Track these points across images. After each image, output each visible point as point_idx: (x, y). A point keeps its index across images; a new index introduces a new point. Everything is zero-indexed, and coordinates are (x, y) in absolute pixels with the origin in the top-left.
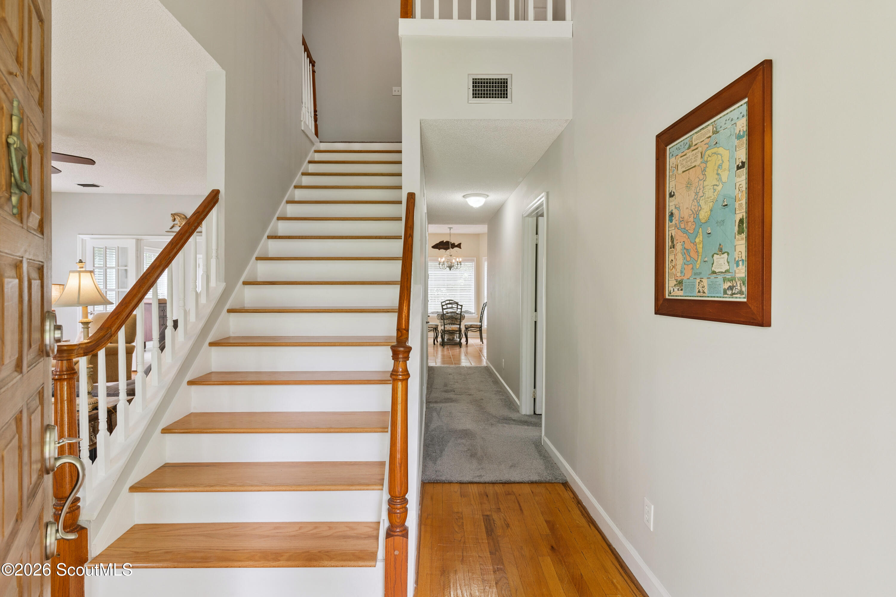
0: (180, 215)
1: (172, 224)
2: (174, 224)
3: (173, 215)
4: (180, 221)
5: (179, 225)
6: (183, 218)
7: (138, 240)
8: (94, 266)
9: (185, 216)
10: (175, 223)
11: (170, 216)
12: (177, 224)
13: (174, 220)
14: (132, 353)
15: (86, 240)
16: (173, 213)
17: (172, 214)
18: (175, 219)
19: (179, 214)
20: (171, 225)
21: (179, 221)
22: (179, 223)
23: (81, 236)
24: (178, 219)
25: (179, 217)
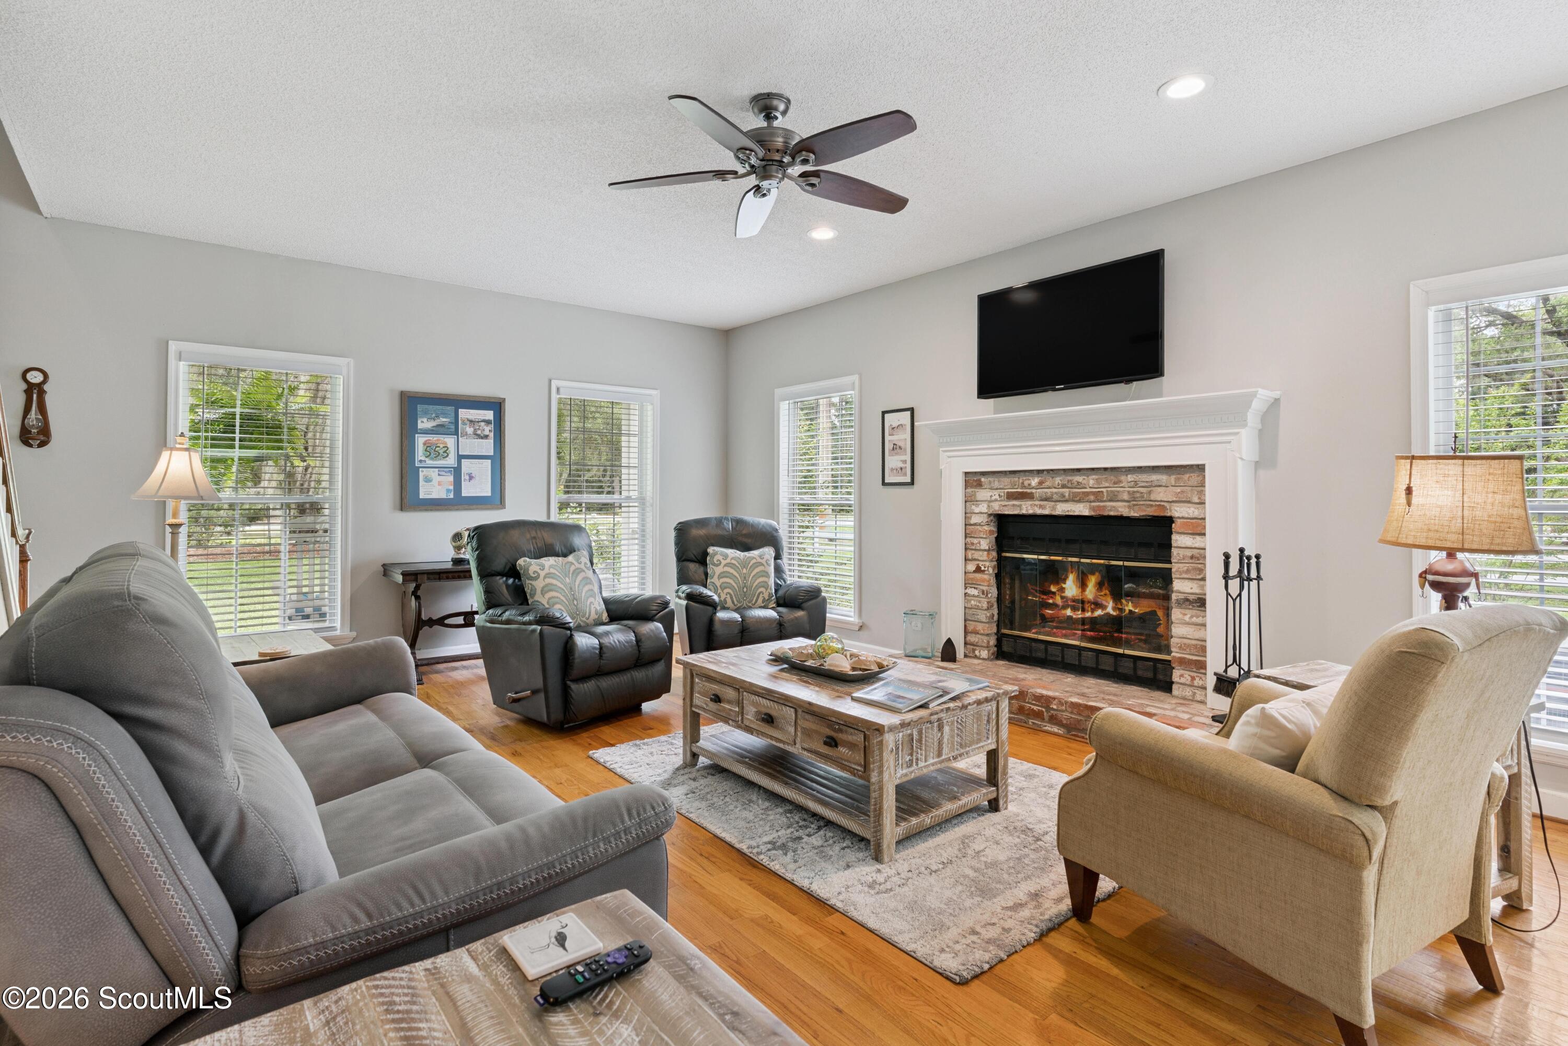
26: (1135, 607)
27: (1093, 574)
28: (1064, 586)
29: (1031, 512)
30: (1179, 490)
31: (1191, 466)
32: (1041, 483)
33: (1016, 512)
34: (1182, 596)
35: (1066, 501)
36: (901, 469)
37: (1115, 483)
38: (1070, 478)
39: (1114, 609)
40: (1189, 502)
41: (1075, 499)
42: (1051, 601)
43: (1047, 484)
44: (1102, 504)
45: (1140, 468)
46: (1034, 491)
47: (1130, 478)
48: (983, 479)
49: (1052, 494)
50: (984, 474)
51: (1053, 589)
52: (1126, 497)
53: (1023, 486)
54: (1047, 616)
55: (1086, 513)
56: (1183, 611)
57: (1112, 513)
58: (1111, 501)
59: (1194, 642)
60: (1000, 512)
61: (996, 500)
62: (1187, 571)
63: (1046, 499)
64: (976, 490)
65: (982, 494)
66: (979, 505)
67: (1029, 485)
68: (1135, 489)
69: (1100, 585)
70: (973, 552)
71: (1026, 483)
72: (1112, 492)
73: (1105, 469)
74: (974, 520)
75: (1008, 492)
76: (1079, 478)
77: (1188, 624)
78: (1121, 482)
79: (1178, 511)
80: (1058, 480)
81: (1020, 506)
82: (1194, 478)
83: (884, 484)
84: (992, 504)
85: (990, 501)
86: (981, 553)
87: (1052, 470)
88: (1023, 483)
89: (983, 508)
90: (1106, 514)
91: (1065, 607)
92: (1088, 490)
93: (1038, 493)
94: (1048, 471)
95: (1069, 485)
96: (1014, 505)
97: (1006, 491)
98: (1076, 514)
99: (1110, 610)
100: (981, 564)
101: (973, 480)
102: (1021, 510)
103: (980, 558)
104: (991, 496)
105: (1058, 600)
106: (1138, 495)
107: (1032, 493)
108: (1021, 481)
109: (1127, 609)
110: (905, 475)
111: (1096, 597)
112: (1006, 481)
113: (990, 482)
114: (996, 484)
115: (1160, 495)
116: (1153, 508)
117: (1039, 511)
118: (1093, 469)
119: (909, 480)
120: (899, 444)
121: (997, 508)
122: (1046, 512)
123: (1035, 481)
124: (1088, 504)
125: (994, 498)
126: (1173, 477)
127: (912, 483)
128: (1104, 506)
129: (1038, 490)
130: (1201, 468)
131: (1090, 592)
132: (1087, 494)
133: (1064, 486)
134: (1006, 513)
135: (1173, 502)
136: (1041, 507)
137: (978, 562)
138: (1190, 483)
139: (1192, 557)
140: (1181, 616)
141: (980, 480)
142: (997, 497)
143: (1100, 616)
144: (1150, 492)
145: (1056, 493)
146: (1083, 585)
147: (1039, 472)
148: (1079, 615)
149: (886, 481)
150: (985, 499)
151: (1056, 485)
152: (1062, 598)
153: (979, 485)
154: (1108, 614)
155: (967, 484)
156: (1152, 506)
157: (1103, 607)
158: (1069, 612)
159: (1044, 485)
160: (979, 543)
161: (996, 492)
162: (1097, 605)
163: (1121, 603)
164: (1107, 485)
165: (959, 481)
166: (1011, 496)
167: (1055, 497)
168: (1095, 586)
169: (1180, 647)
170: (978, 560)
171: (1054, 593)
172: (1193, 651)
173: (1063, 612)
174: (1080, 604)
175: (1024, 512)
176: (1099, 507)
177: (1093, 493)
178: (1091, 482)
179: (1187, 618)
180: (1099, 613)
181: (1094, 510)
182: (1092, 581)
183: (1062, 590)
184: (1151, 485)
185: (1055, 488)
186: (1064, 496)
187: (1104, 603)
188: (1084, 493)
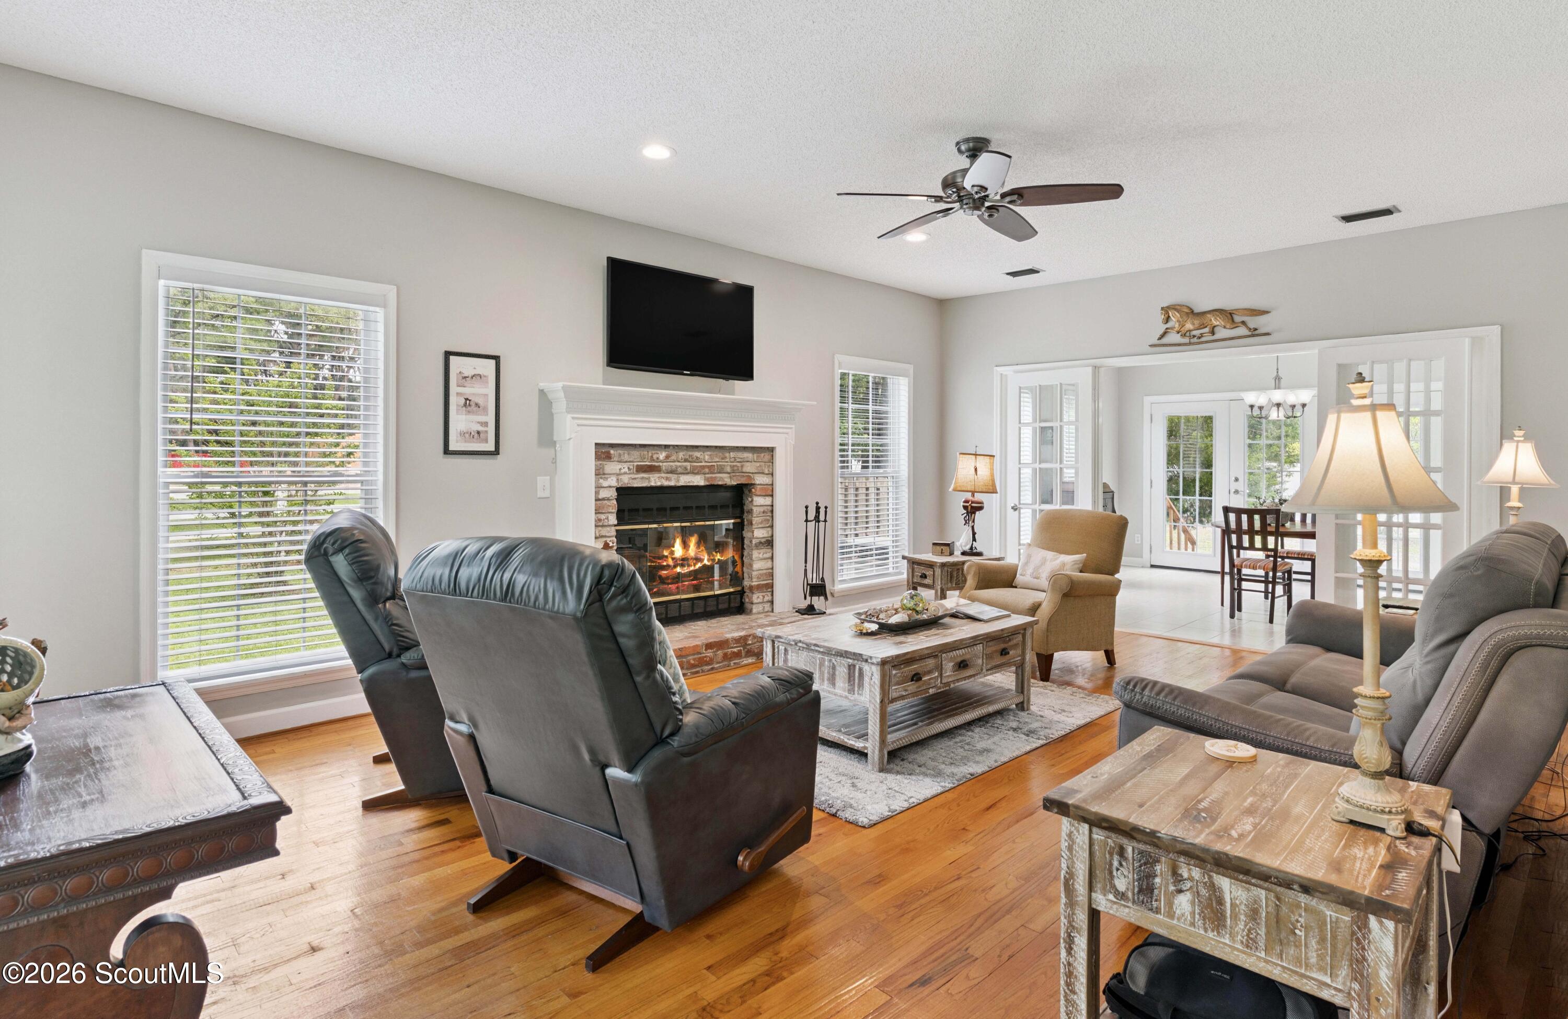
0: (1179, 307)
1: (1163, 328)
2: (1167, 329)
3: (1166, 310)
4: (1181, 320)
5: (1177, 329)
6: (1187, 313)
7: (1096, 368)
8: (1020, 423)
9: (1191, 309)
10: (1168, 325)
11: (1159, 311)
12: (1172, 328)
13: (1167, 319)
14: (1116, 595)
15: (1006, 375)
16: (1165, 305)
17: (1162, 309)
18: (1169, 317)
19: (1177, 307)
20: (1161, 332)
21: (1178, 321)
22: (1177, 326)
23: (999, 369)
24: (1175, 317)
25: (1178, 312)
26: (722, 557)
27: (692, 535)
28: (673, 549)
29: (659, 484)
30: (758, 464)
31: (765, 448)
32: (667, 457)
33: (644, 485)
34: (758, 541)
35: (688, 473)
36: (478, 433)
37: (722, 459)
38: (691, 453)
39: (708, 560)
40: (763, 473)
41: (694, 472)
42: (665, 564)
43: (673, 458)
44: (714, 475)
45: (737, 447)
46: (661, 464)
47: (732, 455)
48: (612, 452)
49: (677, 467)
50: (612, 446)
51: (666, 553)
52: (729, 469)
53: (652, 459)
54: (663, 576)
55: (702, 483)
56: (759, 551)
57: (720, 483)
58: (720, 473)
59: (765, 571)
60: (629, 485)
61: (625, 473)
62: (761, 523)
63: (672, 472)
64: (605, 463)
65: (611, 467)
66: (607, 478)
67: (658, 458)
68: (735, 464)
69: (698, 544)
70: (600, 528)
71: (655, 457)
72: (720, 465)
73: (716, 447)
74: (603, 494)
75: (637, 466)
76: (697, 454)
77: (762, 559)
78: (726, 457)
79: (760, 480)
80: (681, 455)
81: (648, 479)
82: (766, 456)
83: (447, 451)
84: (620, 477)
85: (618, 475)
86: (608, 529)
87: (677, 446)
88: (652, 457)
89: (612, 481)
90: (716, 483)
91: (675, 566)
92: (703, 464)
93: (664, 466)
94: (674, 446)
95: (690, 460)
96: (643, 478)
97: (635, 464)
98: (695, 484)
99: (706, 562)
100: (608, 540)
101: (604, 452)
102: (649, 481)
103: (607, 534)
104: (620, 469)
105: (671, 562)
106: (736, 468)
107: (659, 466)
108: (650, 455)
109: (716, 558)
110: (486, 441)
111: (696, 553)
112: (636, 454)
113: (620, 455)
114: (626, 457)
115: (749, 468)
116: (745, 478)
117: (666, 483)
118: (707, 447)
119: (493, 449)
120: (474, 399)
121: (628, 480)
122: (672, 483)
123: (662, 455)
124: (703, 476)
125: (623, 471)
126: (755, 455)
127: (497, 452)
128: (715, 477)
129: (665, 464)
130: (771, 450)
131: (692, 551)
132: (704, 467)
133: (686, 461)
134: (635, 485)
135: (756, 473)
136: (667, 479)
137: (604, 539)
138: (764, 460)
139: (764, 512)
140: (757, 555)
141: (609, 453)
142: (626, 470)
143: (700, 568)
144: (742, 466)
145: (680, 466)
146: (685, 545)
147: (666, 447)
148: (686, 570)
149: (451, 448)
150: (614, 472)
151: (680, 460)
152: (673, 559)
153: (608, 457)
154: (705, 566)
155: (598, 457)
156: (743, 476)
157: (701, 560)
158: (678, 569)
159: (670, 460)
160: (607, 518)
161: (626, 465)
162: (698, 560)
163: (713, 556)
164: (717, 460)
165: (591, 453)
166: (640, 469)
167: (679, 470)
168: (695, 545)
169: (758, 578)
170: (605, 536)
171: (667, 557)
172: (765, 578)
173: (675, 570)
174: (684, 561)
175: (653, 484)
176: (711, 478)
177: (708, 467)
178: (707, 457)
179: (761, 556)
180: (699, 565)
181: (708, 481)
182: (693, 541)
183: (672, 553)
184: (743, 461)
185: (679, 462)
186: (687, 469)
187: (702, 557)
188: (701, 466)
